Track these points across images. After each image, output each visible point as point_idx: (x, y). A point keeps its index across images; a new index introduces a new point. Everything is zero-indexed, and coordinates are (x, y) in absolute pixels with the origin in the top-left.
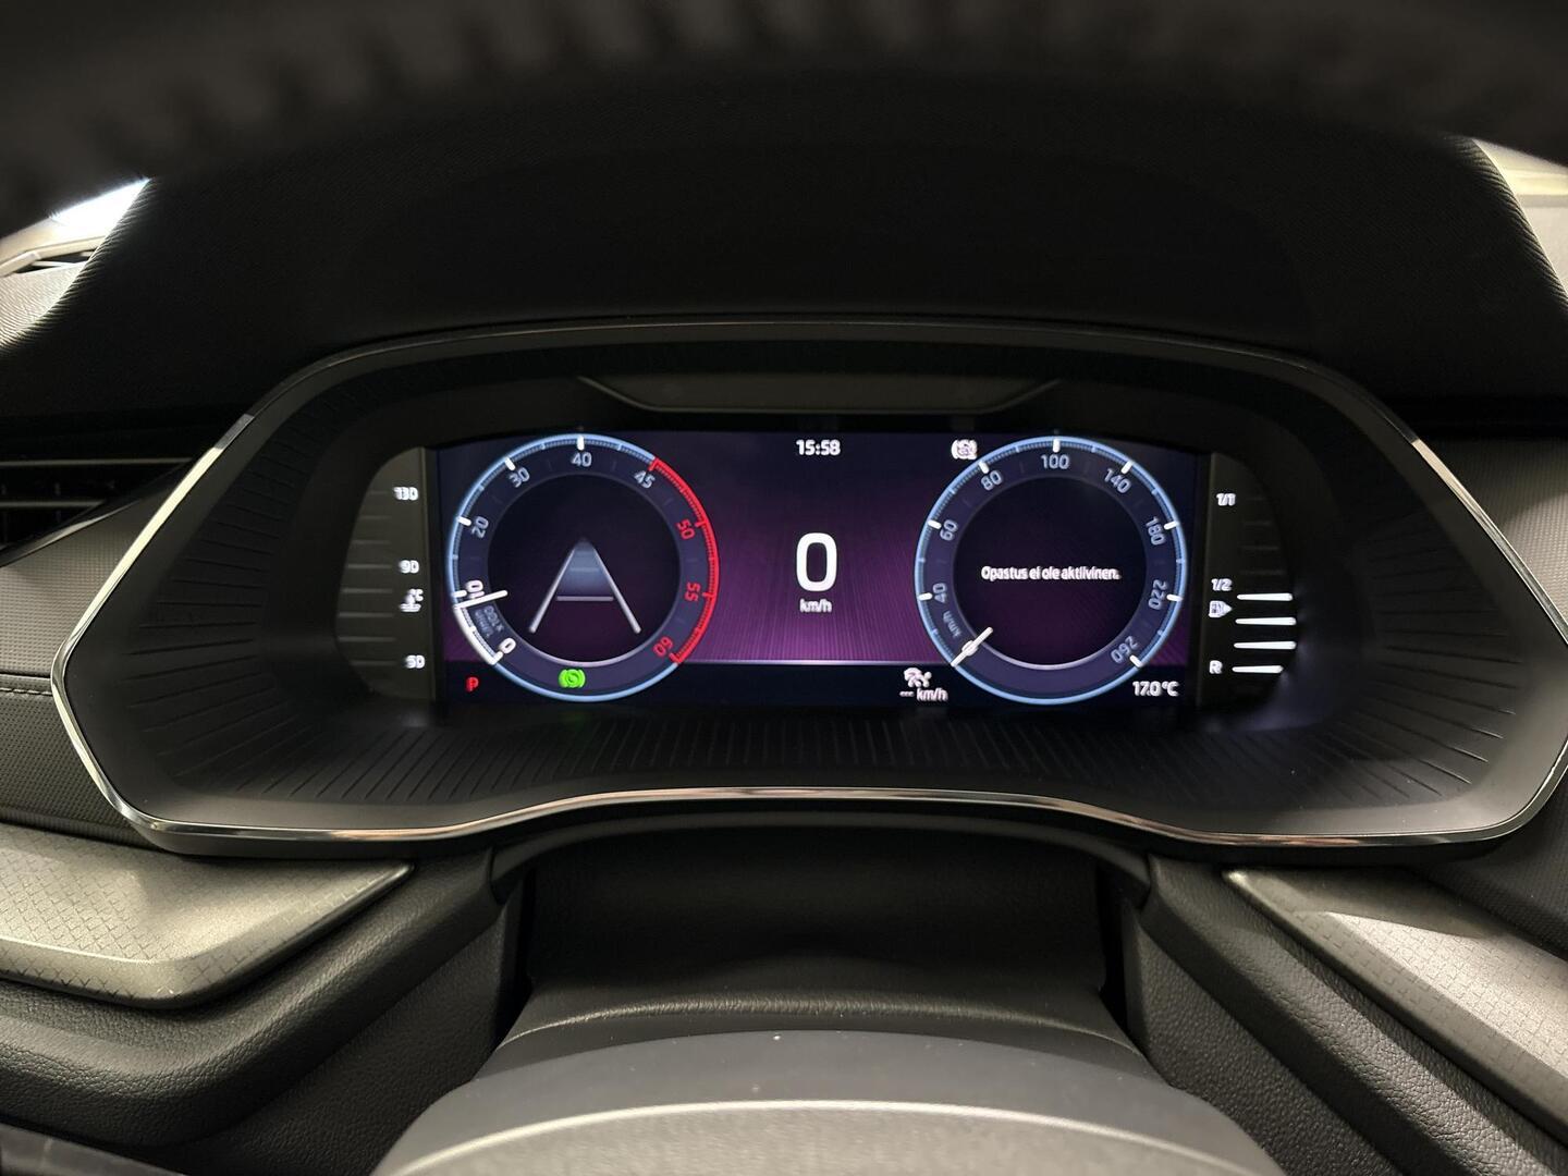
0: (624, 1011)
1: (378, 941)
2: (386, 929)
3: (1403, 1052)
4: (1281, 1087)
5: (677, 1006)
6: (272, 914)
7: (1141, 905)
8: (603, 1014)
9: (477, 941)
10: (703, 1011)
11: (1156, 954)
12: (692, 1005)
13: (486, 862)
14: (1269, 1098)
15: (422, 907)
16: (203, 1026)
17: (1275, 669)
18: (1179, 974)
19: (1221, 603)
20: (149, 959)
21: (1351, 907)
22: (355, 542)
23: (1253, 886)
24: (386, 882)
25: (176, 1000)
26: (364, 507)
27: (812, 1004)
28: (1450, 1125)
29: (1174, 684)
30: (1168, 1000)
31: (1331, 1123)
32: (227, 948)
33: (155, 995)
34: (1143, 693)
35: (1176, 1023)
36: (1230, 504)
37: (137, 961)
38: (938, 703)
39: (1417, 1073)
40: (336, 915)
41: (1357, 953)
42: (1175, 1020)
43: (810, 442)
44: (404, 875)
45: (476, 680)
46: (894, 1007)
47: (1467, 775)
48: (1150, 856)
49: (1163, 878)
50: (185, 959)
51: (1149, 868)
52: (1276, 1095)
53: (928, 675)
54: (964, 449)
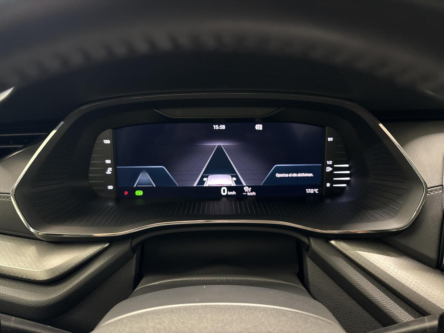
0: (167, 281)
4: (345, 298)
5: (181, 279)
6: (72, 257)
7: (307, 250)
8: (162, 282)
9: (128, 263)
10: (188, 281)
11: (311, 263)
12: (185, 279)
13: (130, 242)
16: (54, 287)
17: (345, 185)
18: (318, 268)
19: (329, 167)
20: (39, 269)
21: (362, 249)
22: (93, 155)
23: (336, 244)
24: (103, 248)
25: (47, 280)
26: (95, 146)
27: (218, 278)
28: (389, 307)
29: (317, 190)
30: (315, 275)
31: (358, 307)
32: (60, 266)
33: (41, 279)
34: (309, 192)
35: (317, 281)
36: (332, 141)
37: (36, 270)
38: (253, 196)
39: (380, 293)
40: (89, 257)
41: (364, 261)
42: (317, 280)
43: (217, 126)
44: (108, 246)
45: (127, 192)
46: (240, 278)
47: (393, 213)
48: (309, 237)
49: (313, 243)
50: (49, 270)
51: (309, 240)
52: (343, 300)
53: (250, 188)
54: (259, 127)
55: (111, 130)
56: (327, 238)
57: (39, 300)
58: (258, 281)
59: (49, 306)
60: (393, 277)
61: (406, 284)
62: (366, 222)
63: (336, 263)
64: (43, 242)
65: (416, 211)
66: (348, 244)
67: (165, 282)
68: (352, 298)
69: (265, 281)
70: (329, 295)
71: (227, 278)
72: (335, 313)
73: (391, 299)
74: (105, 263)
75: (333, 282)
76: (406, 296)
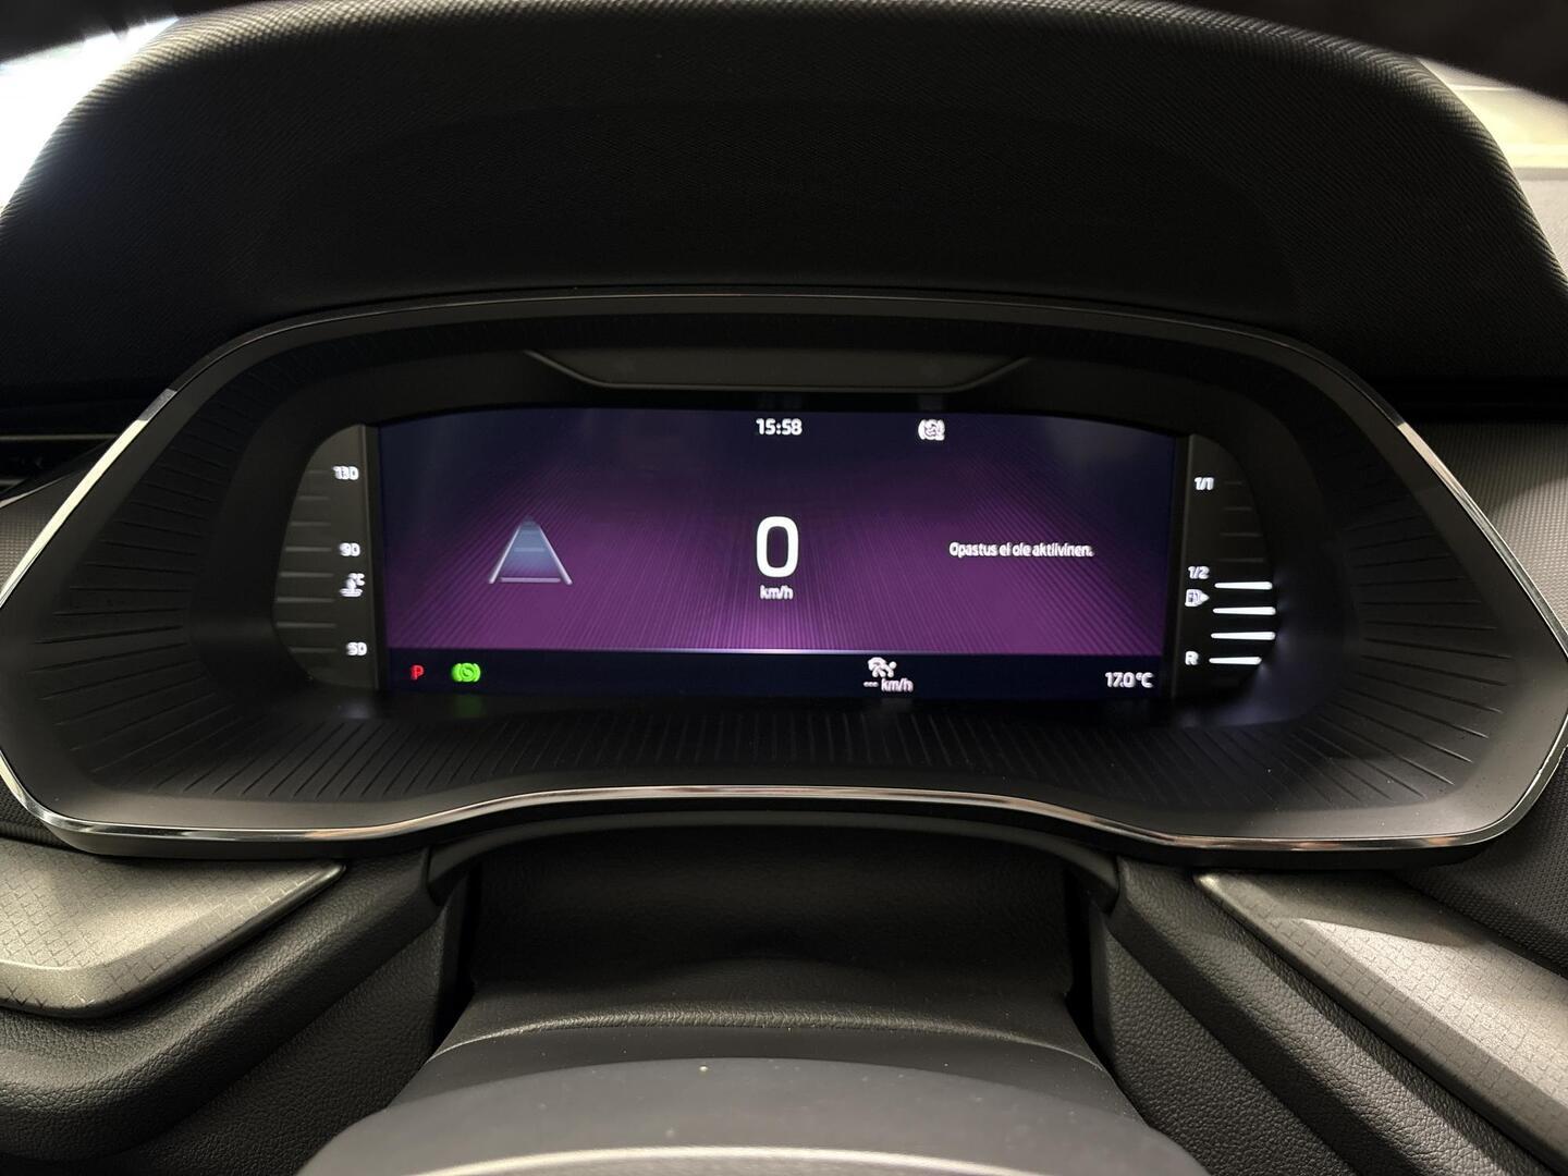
0: (561, 1023)
1: (306, 946)
2: (315, 934)
3: (1379, 1066)
4: (1251, 1098)
5: (617, 1017)
6: (191, 919)
7: (1109, 909)
8: (539, 1026)
9: (415, 943)
10: (644, 1024)
11: (1124, 959)
12: (632, 1017)
13: (422, 862)
14: (1239, 1110)
15: (353, 910)
17: (1254, 661)
18: (1148, 980)
19: (1198, 591)
20: (59, 965)
21: (1327, 912)
22: (294, 524)
23: (1225, 890)
24: (317, 882)
25: (89, 1009)
26: (301, 486)
27: (759, 1016)
28: (1427, 1144)
29: (1148, 675)
30: (1136, 1007)
31: (1302, 1138)
32: (142, 955)
33: (67, 1004)
34: (1116, 684)
35: (1145, 1031)
36: (1209, 488)
37: (48, 968)
38: (903, 694)
39: (1392, 1089)
40: (260, 919)
41: (1331, 962)
42: (1143, 1028)
43: (770, 421)
44: (338, 875)
45: (422, 669)
46: (845, 1020)
47: (1450, 774)
48: (1119, 858)
49: (1132, 882)
50: (97, 967)
51: (1117, 871)
52: (1247, 1107)
53: (893, 665)
54: (931, 430)
55: (364, 428)
56: (1189, 865)
57: (57, 1086)
58: (919, 1031)
59: (97, 1111)
60: (1448, 1028)
61: (1496, 1057)
62: (1343, 806)
63: (1223, 964)
64: (80, 855)
65: (1541, 771)
66: (1270, 893)
67: (550, 1029)
68: (1280, 1101)
69: (944, 1034)
71: (797, 1020)
72: (1214, 1157)
73: (1435, 1111)
74: (322, 944)
75: (1207, 1036)
76: (1497, 1102)
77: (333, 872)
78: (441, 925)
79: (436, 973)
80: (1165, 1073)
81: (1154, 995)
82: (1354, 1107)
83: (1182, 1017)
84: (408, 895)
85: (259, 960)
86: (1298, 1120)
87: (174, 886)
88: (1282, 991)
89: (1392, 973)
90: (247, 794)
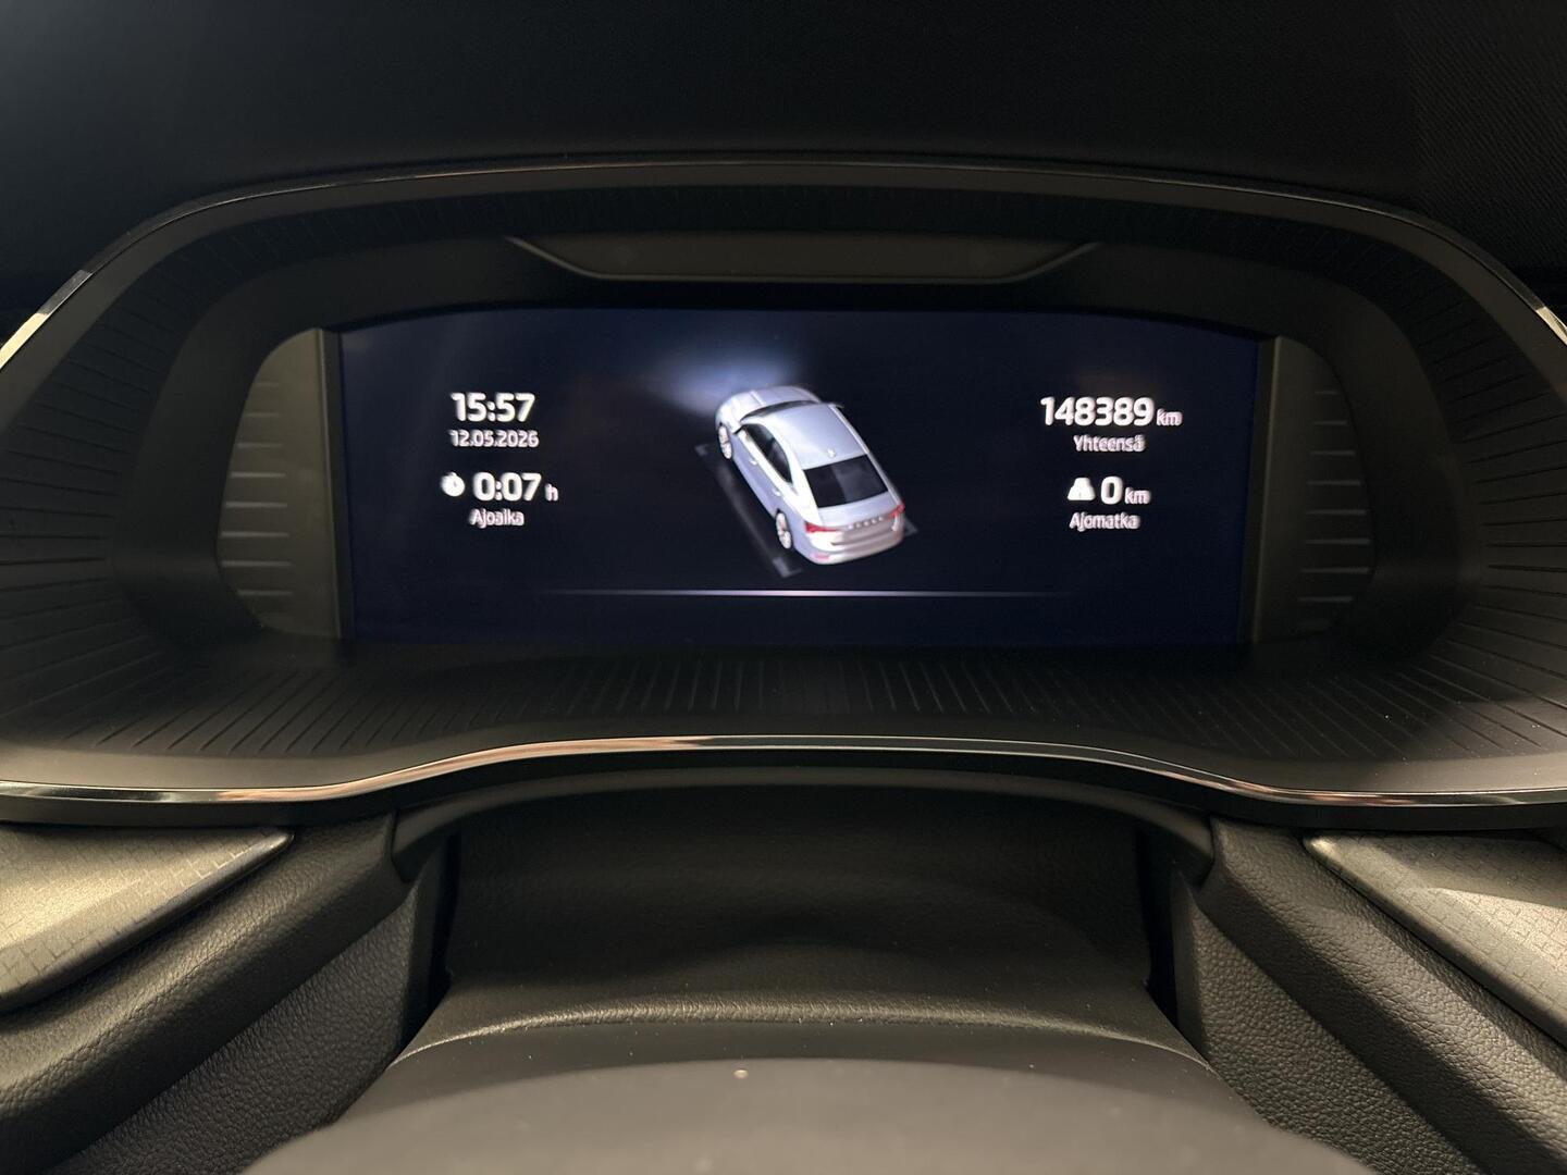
0: (552, 1019)
1: (244, 930)
2: (255, 915)
3: (1537, 1062)
4: (1374, 1103)
5: (620, 1012)
6: (102, 896)
7: (1200, 882)
8: (524, 1024)
9: (379, 927)
10: (653, 1020)
11: (1216, 940)
12: (639, 1011)
13: (385, 830)
14: (1360, 1116)
15: (302, 886)
16: (12, 1038)
17: (1346, 599)
18: (1245, 965)
21: (1469, 881)
22: (240, 445)
23: (1342, 856)
26: (249, 403)
27: (794, 1009)
30: (1232, 997)
31: (1436, 1148)
32: (42, 939)
35: (1243, 1025)
42: (1241, 1021)
48: (1213, 820)
49: (1232, 847)
51: (1213, 837)
52: (1368, 1113)
55: (321, 332)
56: (1296, 825)
58: (990, 1025)
62: (1485, 755)
63: (1346, 944)
67: (538, 1026)
68: (1409, 1105)
70: (1300, 1089)
71: (842, 1011)
74: (263, 927)
75: (1319, 1031)
77: (279, 841)
78: (410, 906)
79: (404, 964)
80: (1269, 1074)
81: (1253, 983)
82: (1508, 1111)
83: (1287, 1008)
84: (368, 868)
85: (186, 947)
86: (1430, 1127)
87: (84, 858)
88: (1418, 974)
89: (1551, 950)
90: (172, 749)
